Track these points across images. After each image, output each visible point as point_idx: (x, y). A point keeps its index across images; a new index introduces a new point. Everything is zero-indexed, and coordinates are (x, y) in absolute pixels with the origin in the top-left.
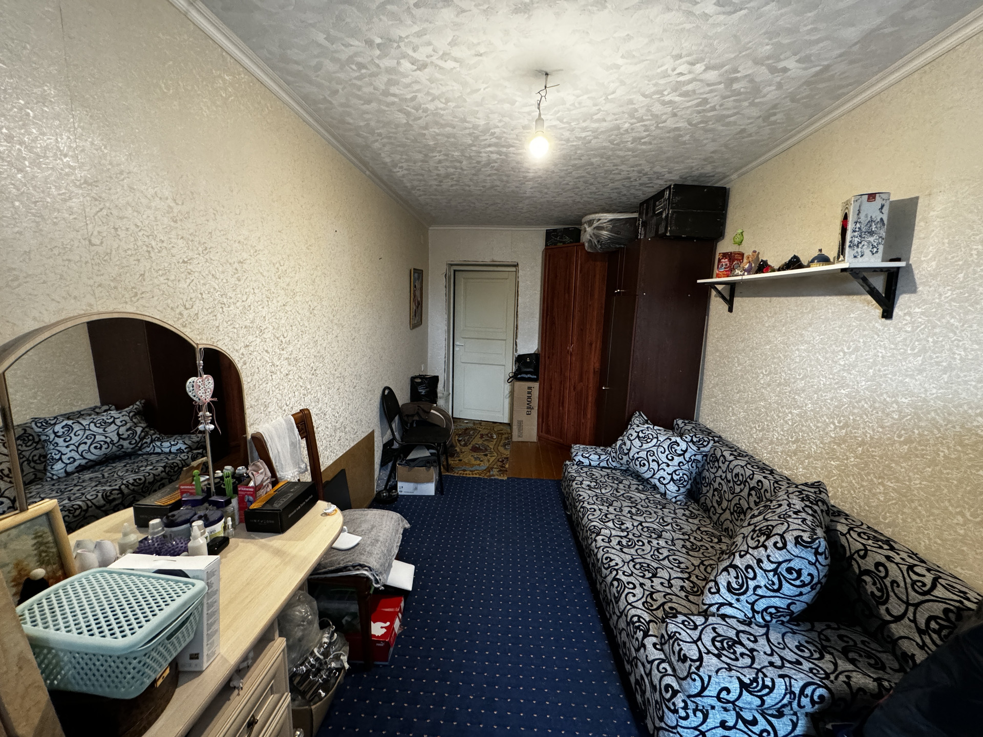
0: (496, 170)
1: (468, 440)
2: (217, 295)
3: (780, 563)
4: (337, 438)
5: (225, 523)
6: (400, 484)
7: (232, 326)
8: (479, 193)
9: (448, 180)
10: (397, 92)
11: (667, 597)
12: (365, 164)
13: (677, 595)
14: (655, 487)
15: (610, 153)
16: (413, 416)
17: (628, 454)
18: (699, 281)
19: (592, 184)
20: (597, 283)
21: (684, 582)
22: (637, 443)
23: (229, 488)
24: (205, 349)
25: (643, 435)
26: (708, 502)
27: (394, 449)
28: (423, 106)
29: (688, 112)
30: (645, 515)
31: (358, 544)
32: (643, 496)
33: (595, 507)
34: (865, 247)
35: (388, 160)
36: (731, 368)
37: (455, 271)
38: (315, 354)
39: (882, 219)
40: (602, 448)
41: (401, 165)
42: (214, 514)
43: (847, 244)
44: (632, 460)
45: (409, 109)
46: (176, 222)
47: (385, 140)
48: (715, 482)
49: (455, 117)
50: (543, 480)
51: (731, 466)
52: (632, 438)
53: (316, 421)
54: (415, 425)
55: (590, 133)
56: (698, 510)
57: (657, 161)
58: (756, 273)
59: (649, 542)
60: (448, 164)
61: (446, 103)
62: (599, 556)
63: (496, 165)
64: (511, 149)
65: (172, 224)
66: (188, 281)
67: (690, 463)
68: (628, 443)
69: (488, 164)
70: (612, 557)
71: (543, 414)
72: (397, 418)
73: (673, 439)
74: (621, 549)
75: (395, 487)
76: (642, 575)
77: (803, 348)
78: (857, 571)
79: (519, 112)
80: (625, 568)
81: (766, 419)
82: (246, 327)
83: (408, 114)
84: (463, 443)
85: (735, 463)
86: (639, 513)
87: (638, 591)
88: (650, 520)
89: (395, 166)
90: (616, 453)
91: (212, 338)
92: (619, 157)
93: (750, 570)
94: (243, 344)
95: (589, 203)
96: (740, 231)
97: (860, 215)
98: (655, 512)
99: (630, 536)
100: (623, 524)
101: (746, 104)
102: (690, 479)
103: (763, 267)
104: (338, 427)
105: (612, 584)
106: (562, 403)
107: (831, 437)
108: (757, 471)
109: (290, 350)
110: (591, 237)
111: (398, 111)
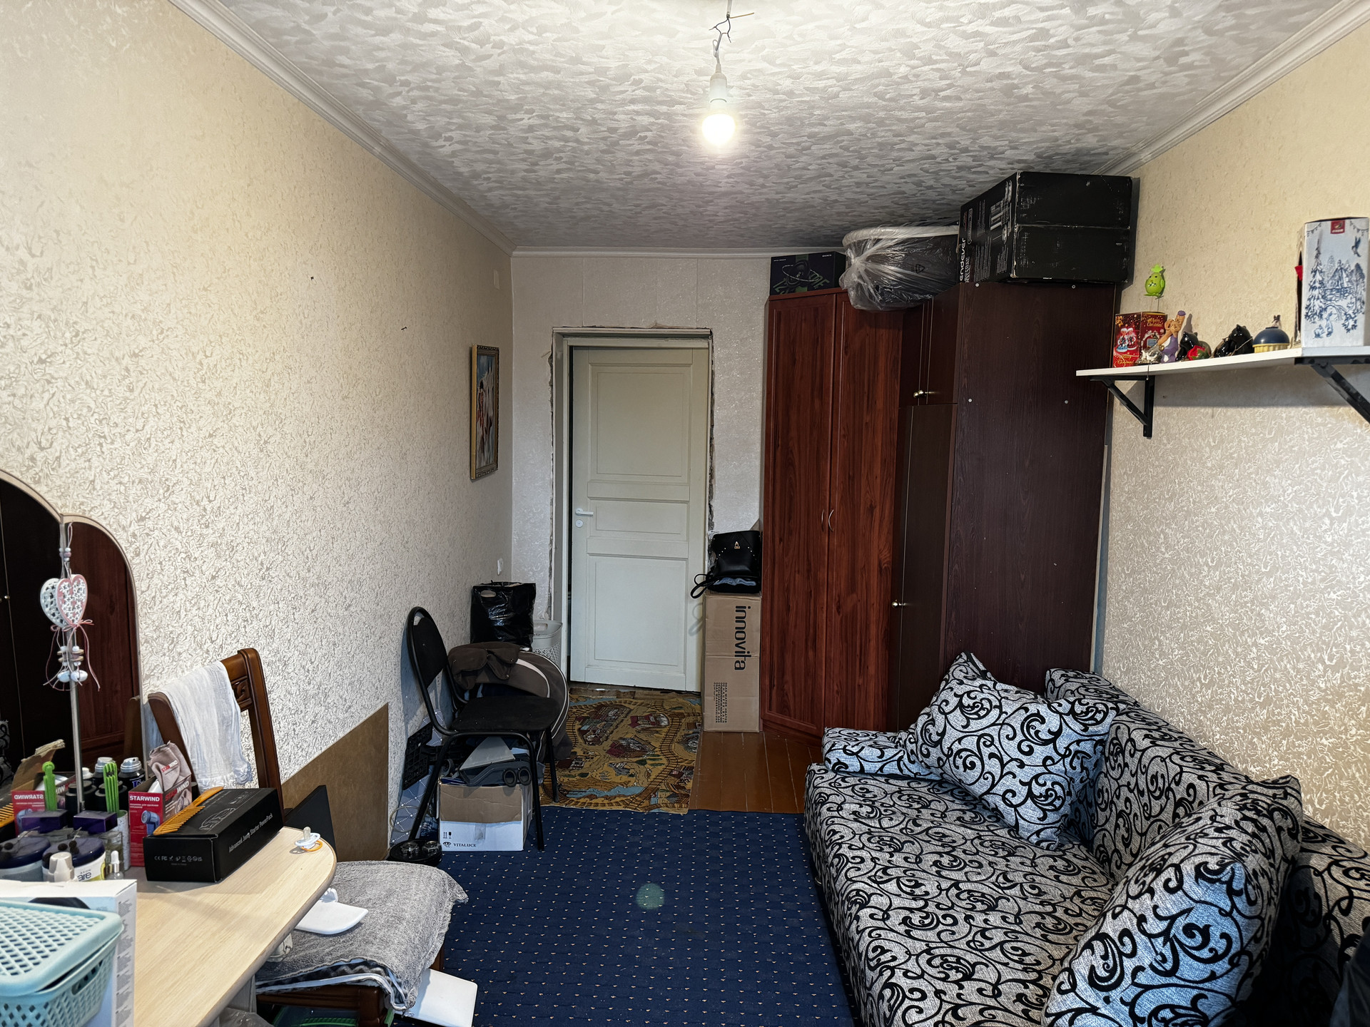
0: (649, 143)
1: (604, 731)
2: (92, 420)
3: (1173, 919)
4: (309, 718)
5: (108, 862)
6: (444, 827)
7: (116, 481)
8: (618, 185)
9: (550, 161)
10: (442, 16)
11: (986, 1013)
12: (374, 135)
13: (1006, 1010)
14: (997, 815)
15: (882, 114)
16: (475, 673)
17: (939, 742)
18: (1079, 373)
19: (856, 168)
20: (881, 376)
21: (1026, 987)
22: (957, 719)
23: (111, 797)
24: (76, 525)
25: (971, 702)
26: (1108, 842)
27: (433, 749)
28: (492, 38)
29: (1018, 48)
30: (967, 869)
31: (359, 925)
32: (970, 834)
33: (864, 854)
34: (1333, 317)
35: (421, 126)
36: (1154, 556)
37: (571, 348)
38: (268, 534)
39: (1358, 266)
40: (889, 734)
41: (449, 134)
42: (87, 843)
43: (1304, 311)
44: (948, 756)
45: (466, 43)
46: (30, 288)
47: (415, 93)
48: (1118, 797)
49: (558, 54)
50: (769, 814)
51: (1145, 761)
52: (947, 709)
53: (272, 679)
54: (480, 695)
55: (833, 82)
56: (1086, 859)
57: (980, 128)
58: (1179, 359)
59: (967, 918)
60: (547, 132)
61: (539, 34)
62: (862, 948)
63: (649, 134)
64: (678, 108)
65: (24, 292)
66: (46, 396)
67: (1068, 760)
68: (940, 720)
69: (632, 133)
70: (886, 945)
71: (772, 665)
72: (439, 679)
73: (1033, 709)
74: (907, 932)
75: (435, 835)
76: (942, 976)
77: (1268, 510)
78: (1338, 940)
79: (684, 48)
80: (911, 965)
81: (1216, 660)
82: (140, 482)
83: (464, 51)
84: (590, 737)
85: (1151, 753)
86: (957, 864)
87: (930, 1005)
88: (979, 878)
89: (437, 136)
90: (916, 742)
91: (82, 504)
92: (900, 120)
93: (1126, 940)
94: (134, 515)
95: (860, 203)
96: (1158, 270)
97: (1321, 257)
98: (990, 864)
99: (931, 908)
100: (918, 885)
101: (1124, 37)
102: (1069, 794)
103: (1189, 347)
104: (311, 692)
105: (881, 996)
106: (812, 641)
107: (1319, 688)
108: (1188, 765)
109: (220, 526)
110: (860, 277)
111: (443, 45)
